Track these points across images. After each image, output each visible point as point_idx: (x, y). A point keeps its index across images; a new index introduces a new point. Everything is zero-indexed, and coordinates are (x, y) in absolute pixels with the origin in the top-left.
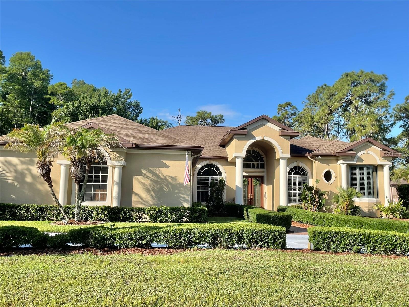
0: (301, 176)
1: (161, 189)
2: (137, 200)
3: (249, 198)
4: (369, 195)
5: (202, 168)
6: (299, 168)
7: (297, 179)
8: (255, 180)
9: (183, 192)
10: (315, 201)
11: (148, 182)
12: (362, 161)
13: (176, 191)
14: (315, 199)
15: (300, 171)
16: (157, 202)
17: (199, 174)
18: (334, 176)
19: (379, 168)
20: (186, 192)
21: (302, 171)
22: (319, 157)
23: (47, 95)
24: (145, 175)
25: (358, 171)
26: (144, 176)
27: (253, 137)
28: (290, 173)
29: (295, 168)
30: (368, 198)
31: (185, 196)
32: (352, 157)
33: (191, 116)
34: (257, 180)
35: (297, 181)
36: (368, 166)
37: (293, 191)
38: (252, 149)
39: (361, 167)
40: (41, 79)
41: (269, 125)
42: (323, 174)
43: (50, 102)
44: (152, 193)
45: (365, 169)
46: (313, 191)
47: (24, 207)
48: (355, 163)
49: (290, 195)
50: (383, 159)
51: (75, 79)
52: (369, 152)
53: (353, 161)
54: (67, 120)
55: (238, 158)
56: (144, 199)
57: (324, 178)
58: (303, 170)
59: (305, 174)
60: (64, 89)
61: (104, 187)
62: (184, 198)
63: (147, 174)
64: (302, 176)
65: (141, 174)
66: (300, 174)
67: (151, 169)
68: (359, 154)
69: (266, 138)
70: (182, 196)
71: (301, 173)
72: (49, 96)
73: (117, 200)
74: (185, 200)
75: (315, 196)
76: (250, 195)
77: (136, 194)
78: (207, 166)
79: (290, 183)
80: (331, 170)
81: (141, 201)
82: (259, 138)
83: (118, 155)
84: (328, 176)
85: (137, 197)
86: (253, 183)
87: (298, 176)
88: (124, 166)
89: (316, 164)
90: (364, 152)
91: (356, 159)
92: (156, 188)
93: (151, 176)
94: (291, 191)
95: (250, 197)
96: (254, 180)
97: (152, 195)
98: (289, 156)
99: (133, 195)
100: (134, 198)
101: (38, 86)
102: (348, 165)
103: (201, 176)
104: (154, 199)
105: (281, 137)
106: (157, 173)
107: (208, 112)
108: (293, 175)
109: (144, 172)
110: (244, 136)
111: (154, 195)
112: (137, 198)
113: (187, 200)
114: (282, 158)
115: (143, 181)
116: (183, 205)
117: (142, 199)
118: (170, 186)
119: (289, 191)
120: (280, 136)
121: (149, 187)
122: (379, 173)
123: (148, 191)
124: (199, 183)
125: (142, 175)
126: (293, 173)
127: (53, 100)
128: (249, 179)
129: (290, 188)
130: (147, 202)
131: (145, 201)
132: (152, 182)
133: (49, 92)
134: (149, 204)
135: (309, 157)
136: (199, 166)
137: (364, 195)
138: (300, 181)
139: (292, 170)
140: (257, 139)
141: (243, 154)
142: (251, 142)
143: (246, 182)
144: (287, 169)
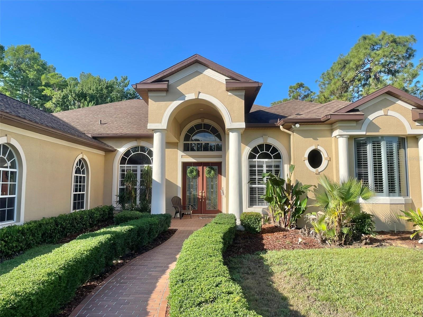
0: (270, 160)
3: (200, 197)
4: (392, 190)
5: (127, 153)
6: (268, 146)
7: (265, 166)
8: (208, 168)
10: (287, 203)
12: (377, 129)
14: (287, 200)
15: (269, 153)
17: (123, 161)
18: (326, 159)
19: (409, 143)
21: (272, 152)
22: (298, 125)
23: (42, 86)
25: (369, 148)
27: (180, 95)
28: (251, 156)
29: (261, 146)
30: (389, 196)
32: (358, 122)
34: (212, 169)
35: (265, 169)
36: (389, 139)
37: (257, 186)
38: (203, 121)
39: (376, 141)
40: (35, 70)
41: (209, 72)
42: (306, 155)
43: (43, 93)
45: (383, 144)
46: (285, 187)
48: (364, 133)
49: (252, 191)
50: (417, 124)
52: (390, 113)
53: (360, 129)
55: (156, 132)
57: (307, 162)
58: (275, 150)
59: (278, 156)
64: (273, 160)
66: (269, 157)
68: (371, 117)
69: (203, 96)
71: (272, 156)
75: (287, 195)
76: (200, 192)
78: (135, 149)
79: (252, 173)
80: (320, 148)
82: (190, 96)
84: (315, 159)
86: (205, 175)
87: (267, 160)
89: (295, 138)
90: (381, 112)
91: (365, 126)
94: (253, 186)
95: (200, 194)
96: (206, 169)
98: (242, 125)
101: (32, 77)
102: (351, 138)
103: (126, 165)
105: (229, 94)
108: (257, 159)
110: (164, 94)
114: (232, 130)
119: (251, 186)
120: (228, 90)
122: (410, 151)
124: (123, 176)
126: (257, 155)
127: (47, 92)
128: (200, 168)
129: (252, 181)
133: (43, 83)
135: (281, 127)
136: (122, 150)
137: (382, 191)
138: (270, 169)
139: (255, 150)
140: (186, 99)
141: (164, 125)
142: (176, 103)
143: (194, 173)
144: (247, 150)
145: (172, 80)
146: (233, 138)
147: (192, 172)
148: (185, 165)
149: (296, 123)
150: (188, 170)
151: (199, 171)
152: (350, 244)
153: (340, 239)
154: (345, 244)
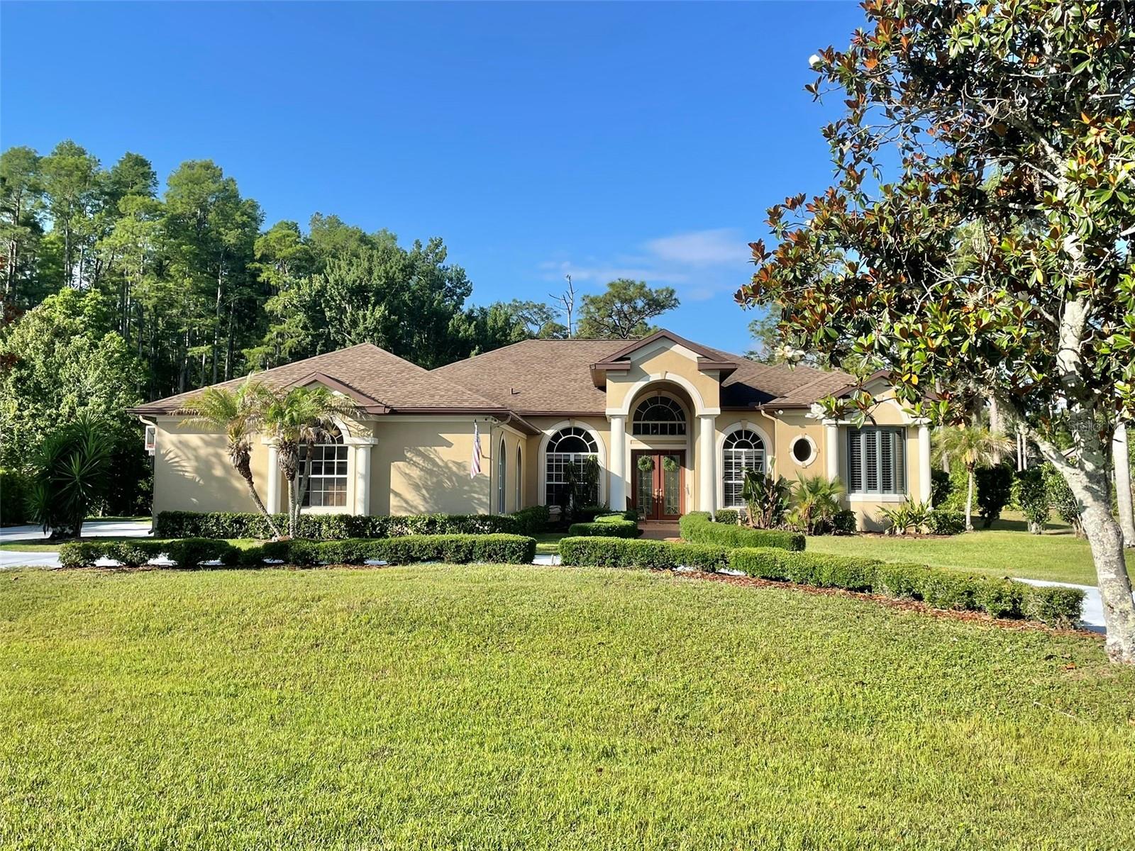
0: (751, 450)
1: (439, 484)
2: (399, 504)
3: (656, 497)
4: (886, 487)
5: (556, 437)
6: (748, 433)
7: (743, 457)
8: (666, 458)
9: (478, 490)
10: (766, 500)
11: (415, 473)
13: (466, 488)
14: (767, 497)
15: (749, 441)
16: (432, 507)
17: (550, 447)
18: (814, 450)
19: (909, 433)
20: (482, 489)
21: (753, 440)
22: (781, 412)
23: (253, 261)
24: (412, 460)
25: (863, 437)
26: (409, 463)
27: (644, 375)
28: (727, 445)
29: (739, 433)
30: (883, 493)
31: (481, 497)
33: (592, 296)
34: (672, 459)
35: (743, 461)
36: (885, 429)
37: (733, 482)
38: (660, 393)
39: (870, 430)
40: (238, 226)
41: (677, 348)
42: (792, 446)
43: (259, 280)
44: (424, 492)
45: (878, 434)
46: (764, 482)
47: (212, 517)
49: (727, 488)
51: (318, 213)
53: (852, 418)
54: (300, 321)
55: (614, 418)
56: (411, 503)
57: (792, 454)
58: (756, 437)
59: (760, 445)
60: (291, 246)
61: (343, 482)
62: (479, 499)
63: (414, 459)
64: (754, 450)
65: (403, 459)
66: (749, 446)
67: (421, 449)
69: (670, 377)
70: (476, 496)
71: (753, 445)
72: (258, 265)
73: (363, 505)
74: (481, 504)
75: (767, 491)
76: (656, 490)
77: (397, 494)
78: (567, 431)
79: (727, 465)
80: (807, 438)
81: (405, 505)
82: (655, 377)
83: (362, 427)
84: (802, 450)
85: (398, 499)
86: (663, 467)
87: (746, 450)
88: (374, 445)
89: (779, 425)
92: (429, 483)
93: (421, 462)
94: (729, 482)
95: (656, 494)
96: (664, 459)
97: (423, 496)
98: (717, 411)
99: (392, 496)
100: (393, 501)
101: (233, 241)
102: (840, 427)
103: (554, 453)
104: (427, 502)
105: (702, 374)
106: (432, 456)
107: (638, 283)
108: (736, 447)
109: (408, 455)
110: (625, 374)
111: (427, 495)
112: (399, 501)
113: (485, 503)
114: (705, 416)
115: (407, 472)
116: (477, 512)
117: (407, 502)
118: (454, 479)
119: (726, 482)
120: (700, 370)
121: (418, 481)
122: (910, 443)
123: (417, 487)
124: (550, 468)
125: (405, 461)
126: (734, 444)
127: (268, 274)
128: (656, 458)
129: (727, 476)
130: (416, 508)
131: (411, 506)
132: (422, 473)
133: (258, 255)
134: (420, 511)
135: (763, 412)
136: (550, 433)
137: (875, 488)
138: (751, 461)
139: (731, 438)
140: (651, 380)
141: (625, 410)
142: (640, 384)
143: (648, 465)
144: (722, 437)
145: (634, 358)
146: (705, 426)
147: (644, 463)
148: (636, 454)
149: (779, 409)
150: (639, 462)
151: (654, 462)
152: (820, 534)
153: (810, 530)
154: (815, 534)
